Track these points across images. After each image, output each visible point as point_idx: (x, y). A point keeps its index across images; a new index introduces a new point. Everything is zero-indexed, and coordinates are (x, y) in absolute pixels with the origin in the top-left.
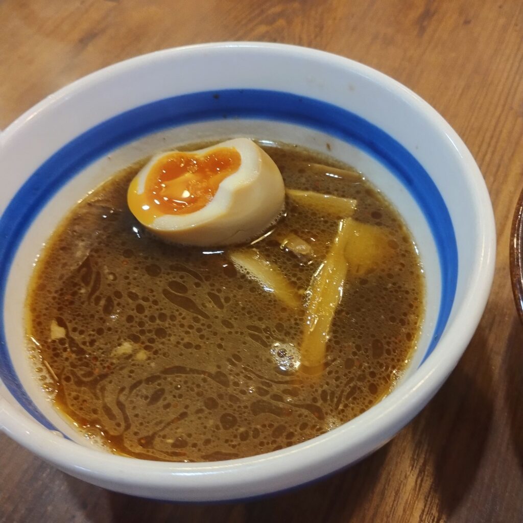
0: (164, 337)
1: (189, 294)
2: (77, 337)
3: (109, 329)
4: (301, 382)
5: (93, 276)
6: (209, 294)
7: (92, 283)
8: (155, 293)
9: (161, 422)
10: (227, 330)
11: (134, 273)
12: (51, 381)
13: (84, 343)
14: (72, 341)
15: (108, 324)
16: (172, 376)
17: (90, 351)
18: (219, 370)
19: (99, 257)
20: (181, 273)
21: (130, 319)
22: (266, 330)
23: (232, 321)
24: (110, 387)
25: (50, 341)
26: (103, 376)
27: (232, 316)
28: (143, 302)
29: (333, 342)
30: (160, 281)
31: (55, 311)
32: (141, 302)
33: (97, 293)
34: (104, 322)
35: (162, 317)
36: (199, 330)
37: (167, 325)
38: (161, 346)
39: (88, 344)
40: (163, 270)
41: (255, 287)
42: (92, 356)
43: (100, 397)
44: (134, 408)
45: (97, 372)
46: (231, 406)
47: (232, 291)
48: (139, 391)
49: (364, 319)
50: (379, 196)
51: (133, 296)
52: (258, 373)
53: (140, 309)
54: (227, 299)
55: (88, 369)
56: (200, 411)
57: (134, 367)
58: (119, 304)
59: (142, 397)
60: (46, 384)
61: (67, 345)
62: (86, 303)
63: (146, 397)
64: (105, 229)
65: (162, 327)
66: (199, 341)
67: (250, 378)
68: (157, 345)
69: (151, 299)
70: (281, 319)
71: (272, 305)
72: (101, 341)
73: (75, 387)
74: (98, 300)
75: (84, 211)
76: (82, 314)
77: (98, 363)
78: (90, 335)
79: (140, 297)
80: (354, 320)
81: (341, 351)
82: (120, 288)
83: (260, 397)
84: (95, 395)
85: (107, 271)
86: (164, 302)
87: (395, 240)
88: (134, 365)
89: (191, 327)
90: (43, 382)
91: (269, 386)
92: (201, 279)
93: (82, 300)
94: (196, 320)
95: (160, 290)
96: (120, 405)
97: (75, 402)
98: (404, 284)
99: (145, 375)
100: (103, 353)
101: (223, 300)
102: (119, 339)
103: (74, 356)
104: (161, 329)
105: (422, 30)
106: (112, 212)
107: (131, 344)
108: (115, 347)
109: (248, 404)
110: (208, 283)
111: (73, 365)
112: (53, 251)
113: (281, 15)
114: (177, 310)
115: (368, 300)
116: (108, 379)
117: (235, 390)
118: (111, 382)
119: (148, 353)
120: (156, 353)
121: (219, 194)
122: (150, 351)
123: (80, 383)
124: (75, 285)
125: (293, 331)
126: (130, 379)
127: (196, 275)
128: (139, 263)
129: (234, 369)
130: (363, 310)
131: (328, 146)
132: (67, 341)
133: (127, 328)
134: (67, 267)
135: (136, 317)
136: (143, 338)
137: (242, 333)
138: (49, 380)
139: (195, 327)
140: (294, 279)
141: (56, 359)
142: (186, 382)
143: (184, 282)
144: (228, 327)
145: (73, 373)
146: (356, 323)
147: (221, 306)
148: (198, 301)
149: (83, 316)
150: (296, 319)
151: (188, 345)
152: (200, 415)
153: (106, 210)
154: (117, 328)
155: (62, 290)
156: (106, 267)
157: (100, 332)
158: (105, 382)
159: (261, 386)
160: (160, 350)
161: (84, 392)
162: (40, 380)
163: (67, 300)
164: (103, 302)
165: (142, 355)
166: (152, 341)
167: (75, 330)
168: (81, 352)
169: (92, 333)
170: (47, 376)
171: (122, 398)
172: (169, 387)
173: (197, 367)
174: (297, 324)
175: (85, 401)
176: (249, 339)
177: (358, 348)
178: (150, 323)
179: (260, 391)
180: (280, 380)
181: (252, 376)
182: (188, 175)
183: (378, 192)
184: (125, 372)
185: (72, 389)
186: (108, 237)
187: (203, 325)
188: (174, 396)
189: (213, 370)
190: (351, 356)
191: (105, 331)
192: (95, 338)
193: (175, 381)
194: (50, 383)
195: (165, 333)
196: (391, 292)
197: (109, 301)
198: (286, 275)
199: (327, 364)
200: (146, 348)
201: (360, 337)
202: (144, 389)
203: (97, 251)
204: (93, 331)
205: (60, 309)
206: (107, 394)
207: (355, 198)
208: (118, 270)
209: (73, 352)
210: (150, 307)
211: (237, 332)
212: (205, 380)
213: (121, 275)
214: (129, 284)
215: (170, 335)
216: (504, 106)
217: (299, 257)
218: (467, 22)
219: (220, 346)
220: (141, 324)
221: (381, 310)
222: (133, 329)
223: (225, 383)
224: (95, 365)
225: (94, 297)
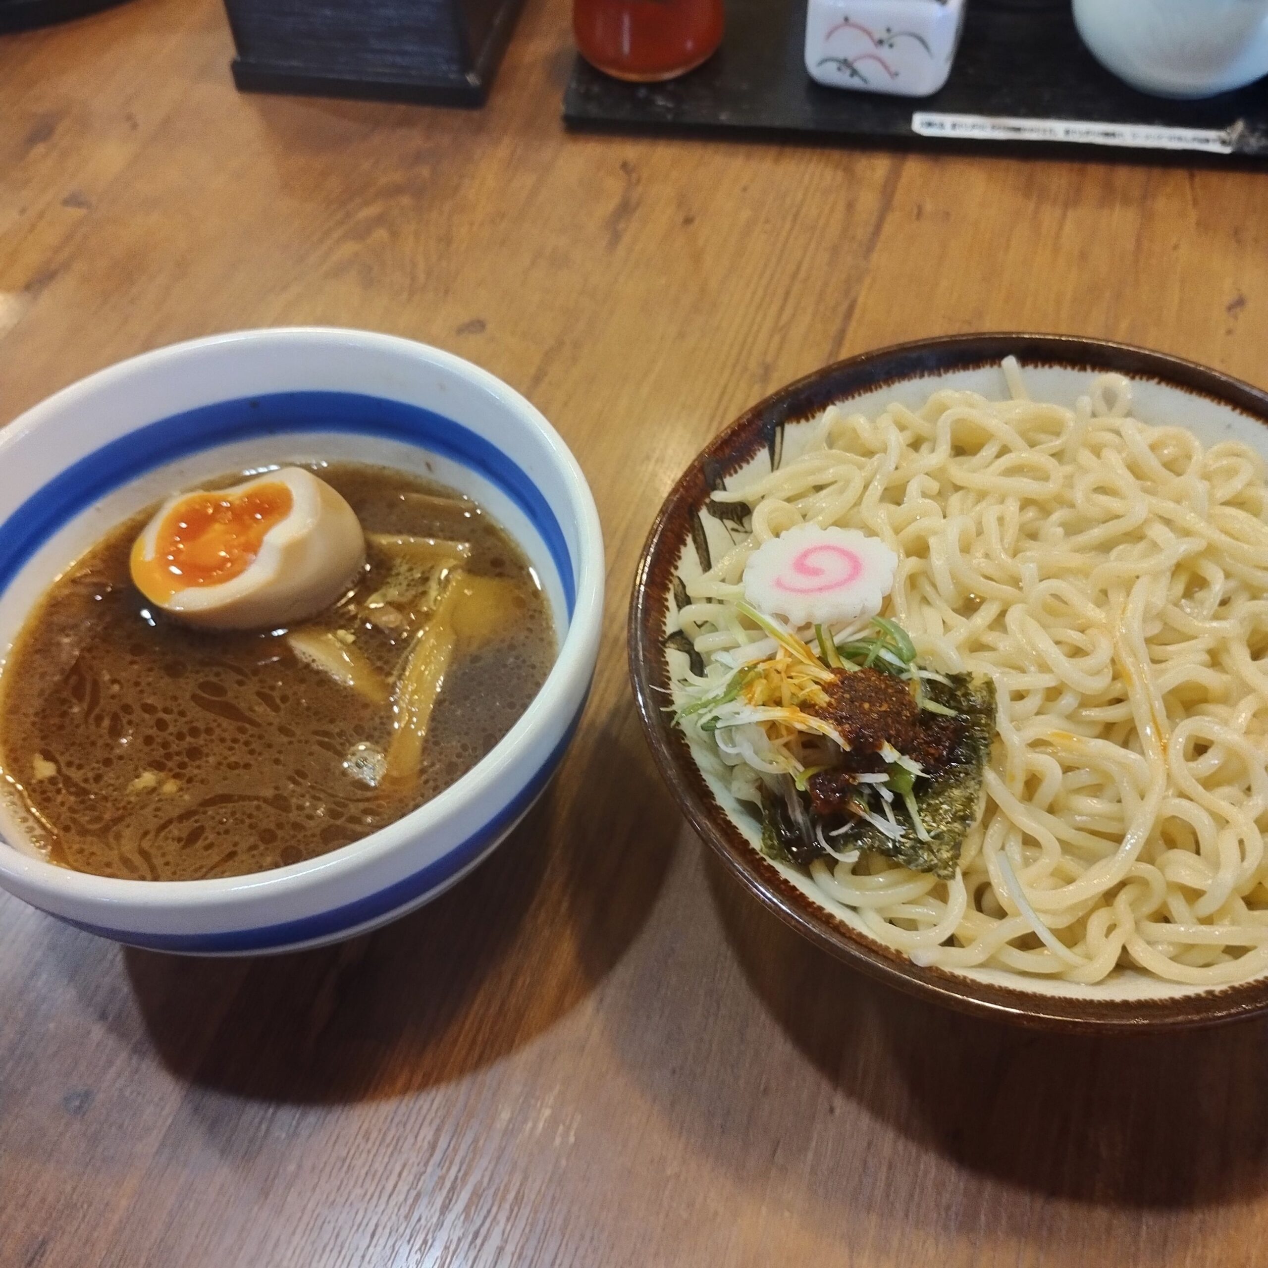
0: (200, 759)
1: (230, 697)
2: (75, 775)
3: (121, 758)
4: (388, 797)
5: (88, 687)
6: (259, 694)
7: (87, 698)
8: (180, 701)
9: (201, 867)
10: (285, 739)
11: (148, 676)
12: (43, 833)
13: (86, 780)
14: (67, 780)
15: (118, 751)
16: (215, 807)
17: (96, 790)
18: (277, 792)
19: (94, 658)
20: (215, 669)
21: (148, 740)
22: (341, 734)
23: (293, 728)
24: (127, 833)
25: (34, 781)
26: (117, 821)
27: (293, 720)
28: (166, 715)
29: (430, 743)
30: (187, 683)
31: (38, 741)
32: (161, 715)
33: (97, 711)
34: (112, 749)
35: (194, 732)
36: (247, 744)
37: (202, 742)
38: (196, 771)
39: (91, 781)
40: (189, 668)
41: (322, 679)
42: (100, 796)
43: (115, 847)
44: (163, 855)
45: (107, 816)
46: (294, 837)
47: (291, 687)
48: (170, 832)
49: (473, 710)
50: (503, 535)
51: (148, 709)
52: (330, 791)
53: (161, 725)
54: (284, 699)
55: (96, 814)
56: (254, 847)
57: (161, 803)
58: (130, 723)
59: (173, 839)
60: (34, 836)
61: (61, 785)
62: (83, 727)
63: (179, 840)
64: (100, 616)
65: (195, 745)
66: (248, 759)
67: (319, 799)
68: (190, 771)
69: (175, 710)
70: (361, 719)
71: (349, 702)
72: (111, 775)
73: (77, 838)
74: (99, 719)
75: (66, 592)
76: (78, 742)
77: (109, 805)
78: (93, 769)
79: (159, 709)
80: (459, 712)
81: (441, 754)
82: (129, 700)
83: (332, 821)
84: (108, 845)
85: (107, 677)
86: (195, 712)
87: (523, 596)
88: (160, 800)
89: (235, 741)
90: (31, 834)
91: (345, 806)
92: (246, 676)
93: (76, 722)
94: (242, 730)
95: (188, 695)
96: (143, 853)
97: (79, 856)
98: (530, 657)
99: (177, 812)
100: (114, 790)
101: (278, 701)
102: (136, 769)
103: (72, 798)
104: (195, 748)
105: (616, 238)
106: (109, 589)
107: (154, 774)
108: (132, 780)
109: (318, 831)
110: (256, 679)
111: (72, 810)
112: (24, 656)
113: (380, 220)
114: (215, 721)
115: (480, 684)
116: (124, 823)
117: (299, 816)
118: (128, 826)
119: (179, 782)
120: (190, 781)
121: (263, 552)
122: (181, 780)
123: (84, 832)
124: (64, 701)
125: (376, 734)
126: (156, 820)
127: (239, 671)
128: (154, 661)
129: (298, 789)
130: (474, 697)
131: (428, 466)
132: (60, 779)
133: (146, 754)
134: (48, 678)
135: (157, 736)
136: (170, 764)
137: (306, 742)
138: (39, 831)
139: (242, 741)
140: (379, 664)
141: (46, 804)
142: (233, 814)
143: (221, 680)
144: (287, 735)
145: (74, 821)
146: (463, 716)
147: (276, 709)
148: (242, 706)
149: (80, 745)
150: (381, 718)
151: (233, 766)
152: (255, 852)
153: (99, 587)
154: (130, 755)
155: (44, 710)
156: (104, 672)
157: (107, 762)
158: (120, 827)
159: (333, 806)
160: (196, 776)
161: (92, 843)
162: (28, 832)
163: (53, 725)
164: (106, 723)
165: (170, 787)
166: (182, 765)
167: (69, 764)
168: (82, 793)
169: (97, 765)
170: (36, 826)
171: (146, 844)
172: (211, 823)
173: (248, 793)
174: (382, 723)
175: (93, 854)
176: (316, 748)
177: (464, 747)
178: (177, 742)
179: (333, 814)
180: (359, 797)
181: (322, 796)
182: (218, 527)
183: (501, 529)
184: (148, 811)
185: (74, 841)
186: (105, 628)
187: (252, 736)
188: (219, 833)
189: (269, 793)
190: (454, 759)
191: (115, 761)
192: (101, 772)
193: (218, 814)
194: (41, 836)
195: (200, 753)
196: (512, 669)
197: (115, 718)
198: (368, 658)
199: (423, 771)
200: (176, 776)
201: (466, 734)
202: (175, 830)
203: (89, 650)
204: (97, 762)
205: (43, 738)
206: (123, 841)
207: (468, 541)
208: (124, 674)
209: (71, 793)
210: (176, 721)
211: (300, 741)
212: (258, 808)
213: (129, 681)
214: (142, 692)
215: (207, 755)
216: (734, 366)
217: (387, 632)
218: (688, 221)
219: (277, 762)
220: (165, 745)
221: (496, 696)
222: (155, 753)
223: (287, 809)
224: (105, 807)
225: (93, 716)
